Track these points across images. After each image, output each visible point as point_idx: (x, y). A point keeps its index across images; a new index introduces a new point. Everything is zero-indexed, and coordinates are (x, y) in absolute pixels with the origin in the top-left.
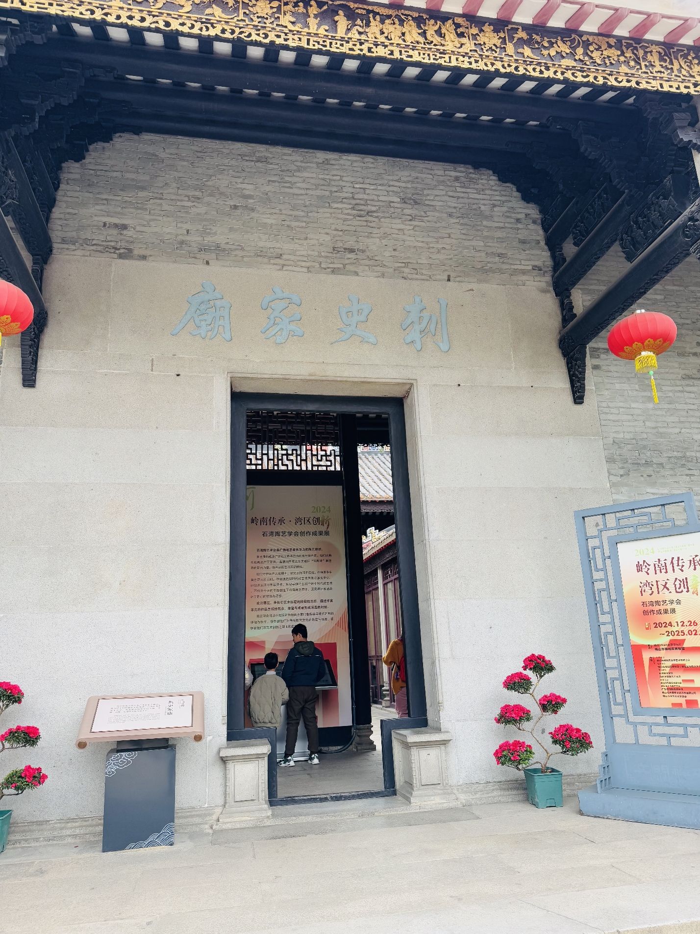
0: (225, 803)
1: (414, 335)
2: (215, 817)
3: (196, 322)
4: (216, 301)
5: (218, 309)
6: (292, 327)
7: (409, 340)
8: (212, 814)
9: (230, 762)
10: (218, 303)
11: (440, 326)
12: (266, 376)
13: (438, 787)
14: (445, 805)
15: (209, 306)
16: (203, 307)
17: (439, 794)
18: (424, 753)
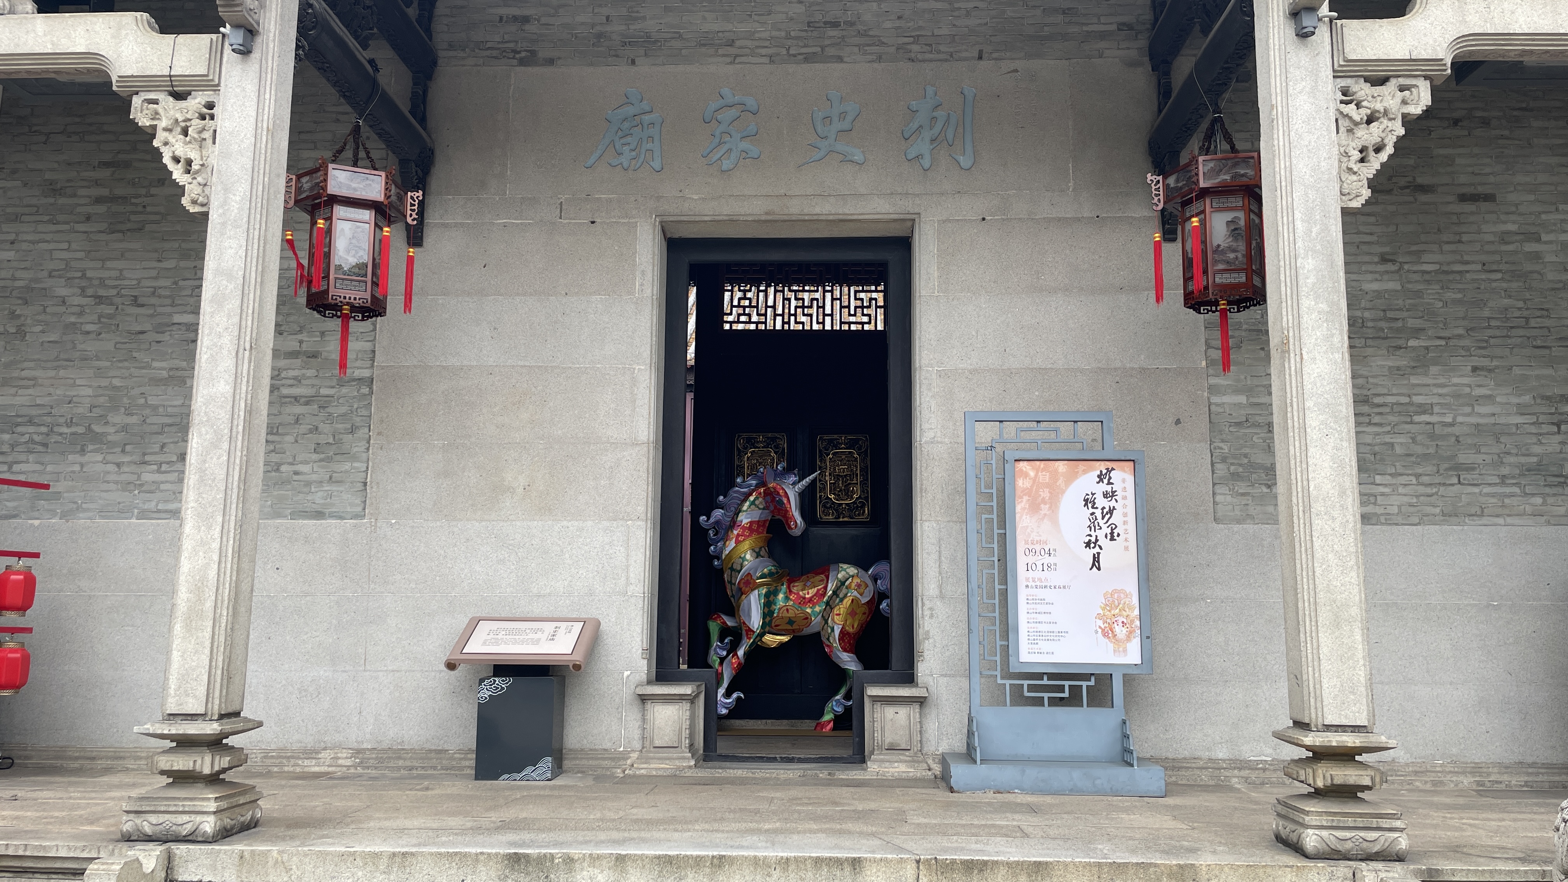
0: (643, 748)
1: (922, 146)
2: (629, 762)
3: (617, 147)
4: (643, 117)
5: (645, 126)
6: (744, 145)
7: (912, 154)
8: (628, 759)
9: (649, 702)
10: (647, 118)
11: (962, 131)
12: (706, 218)
13: (907, 753)
14: (911, 774)
15: (635, 123)
16: (626, 125)
17: (906, 761)
18: (890, 711)
